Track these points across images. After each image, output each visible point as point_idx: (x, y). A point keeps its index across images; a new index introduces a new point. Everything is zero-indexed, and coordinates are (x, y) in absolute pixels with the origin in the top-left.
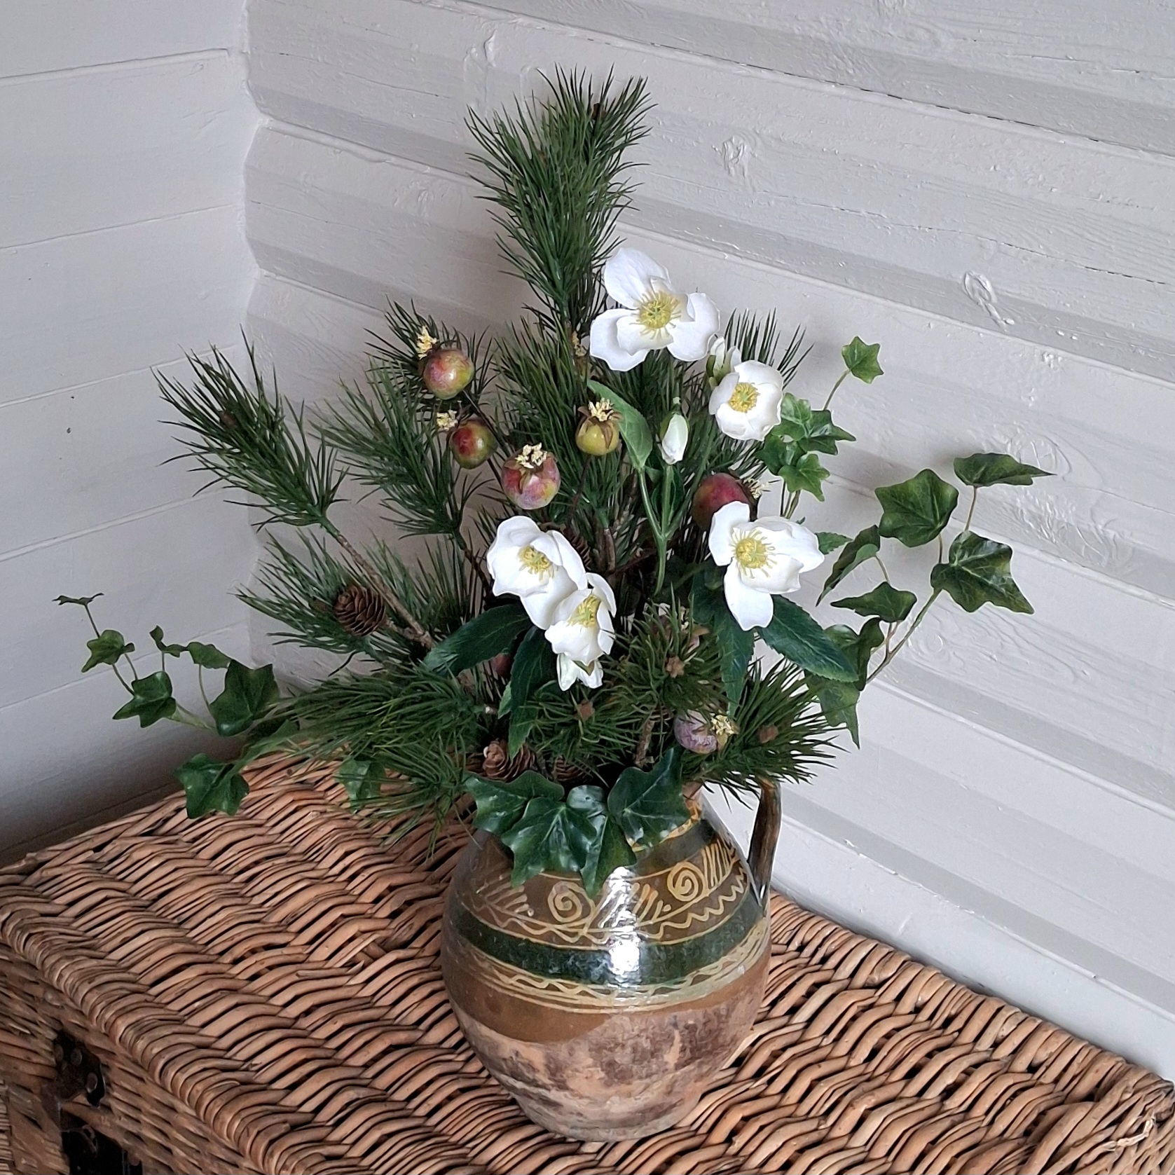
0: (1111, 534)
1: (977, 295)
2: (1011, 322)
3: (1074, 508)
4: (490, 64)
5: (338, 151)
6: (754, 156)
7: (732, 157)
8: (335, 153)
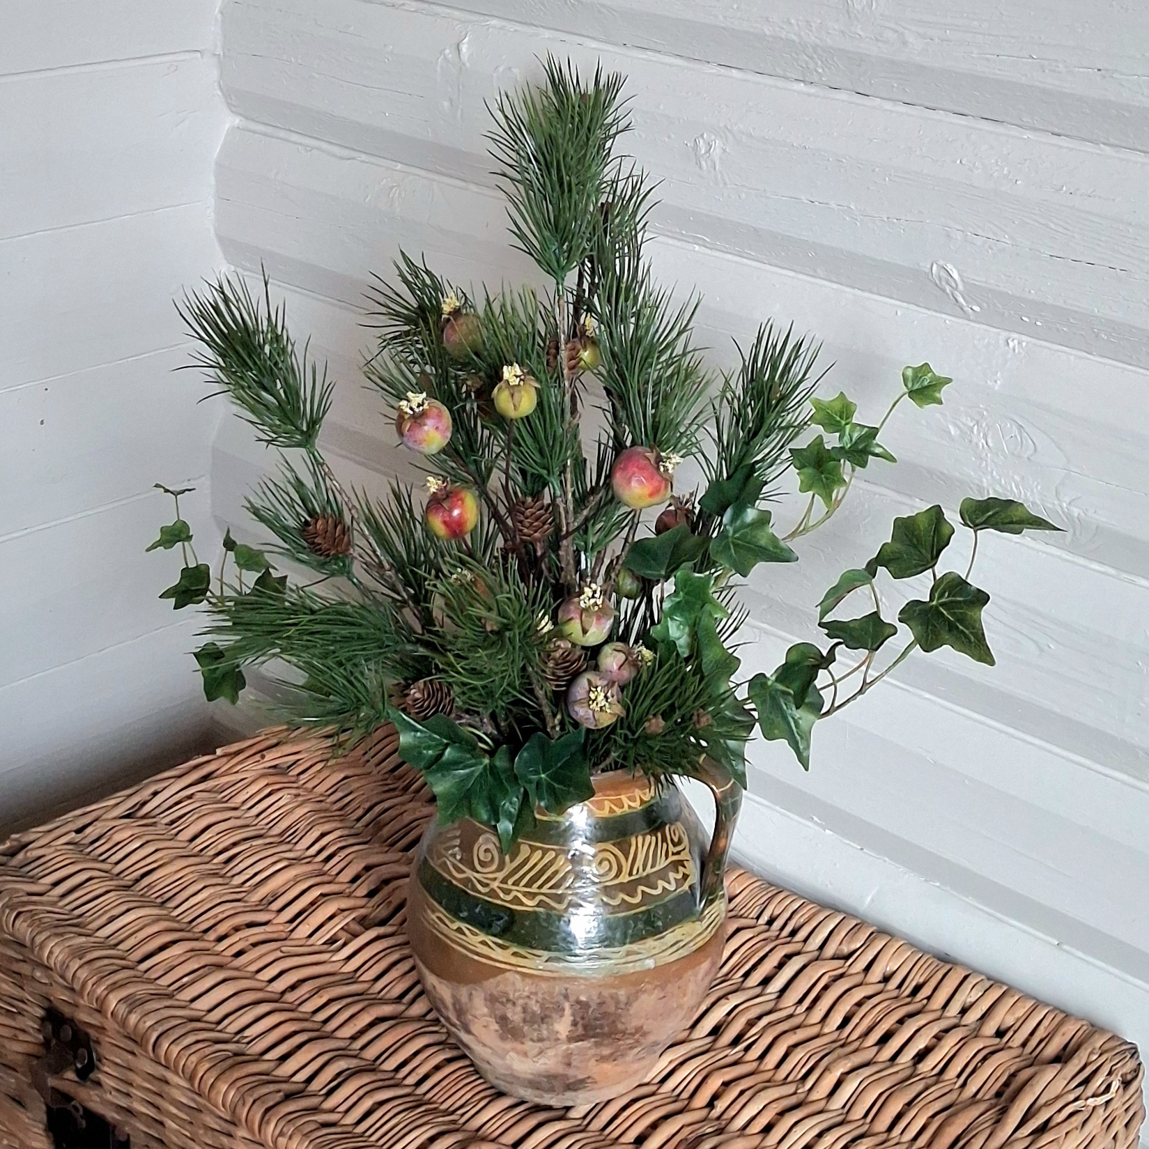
0: (1076, 512)
1: (944, 283)
2: (976, 308)
3: (1039, 488)
4: (464, 64)
5: (309, 148)
6: (724, 150)
7: (703, 152)
8: (307, 151)
